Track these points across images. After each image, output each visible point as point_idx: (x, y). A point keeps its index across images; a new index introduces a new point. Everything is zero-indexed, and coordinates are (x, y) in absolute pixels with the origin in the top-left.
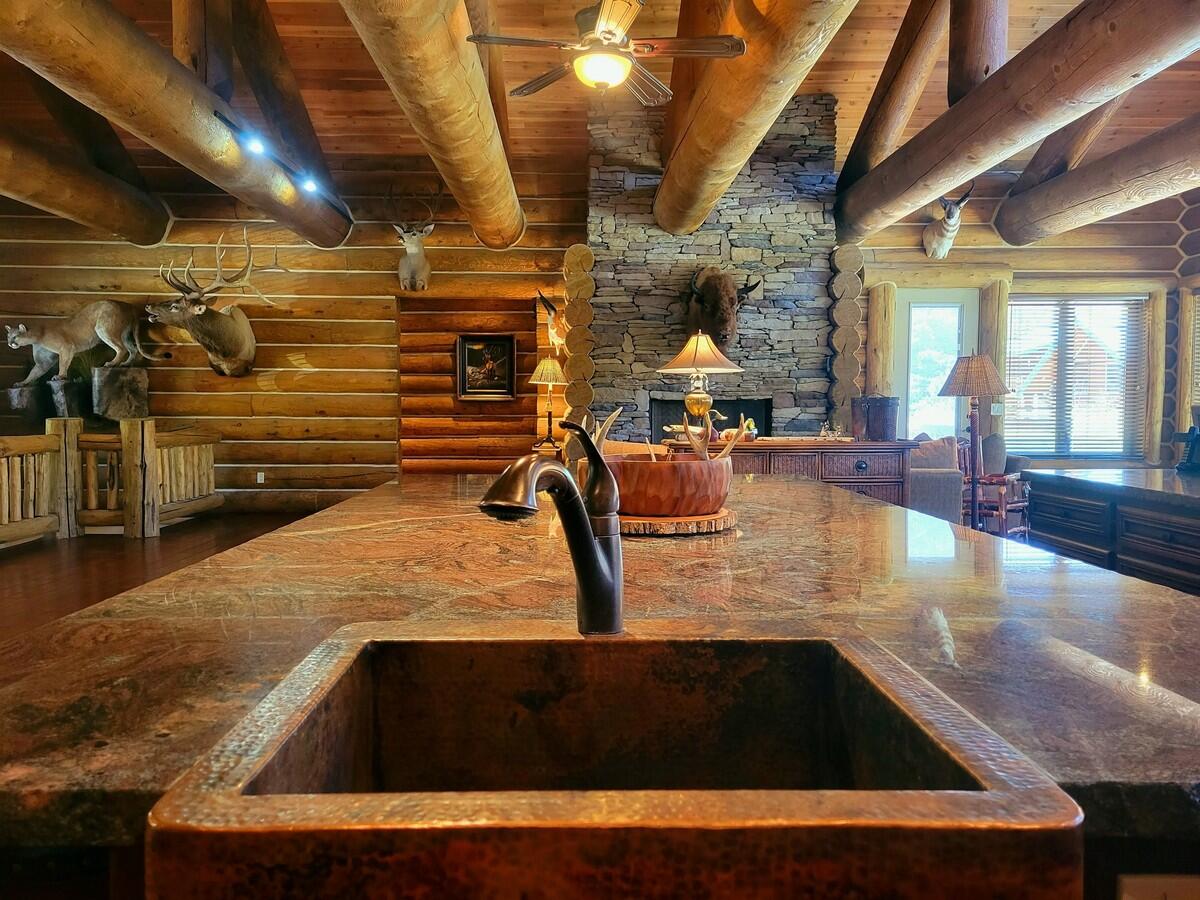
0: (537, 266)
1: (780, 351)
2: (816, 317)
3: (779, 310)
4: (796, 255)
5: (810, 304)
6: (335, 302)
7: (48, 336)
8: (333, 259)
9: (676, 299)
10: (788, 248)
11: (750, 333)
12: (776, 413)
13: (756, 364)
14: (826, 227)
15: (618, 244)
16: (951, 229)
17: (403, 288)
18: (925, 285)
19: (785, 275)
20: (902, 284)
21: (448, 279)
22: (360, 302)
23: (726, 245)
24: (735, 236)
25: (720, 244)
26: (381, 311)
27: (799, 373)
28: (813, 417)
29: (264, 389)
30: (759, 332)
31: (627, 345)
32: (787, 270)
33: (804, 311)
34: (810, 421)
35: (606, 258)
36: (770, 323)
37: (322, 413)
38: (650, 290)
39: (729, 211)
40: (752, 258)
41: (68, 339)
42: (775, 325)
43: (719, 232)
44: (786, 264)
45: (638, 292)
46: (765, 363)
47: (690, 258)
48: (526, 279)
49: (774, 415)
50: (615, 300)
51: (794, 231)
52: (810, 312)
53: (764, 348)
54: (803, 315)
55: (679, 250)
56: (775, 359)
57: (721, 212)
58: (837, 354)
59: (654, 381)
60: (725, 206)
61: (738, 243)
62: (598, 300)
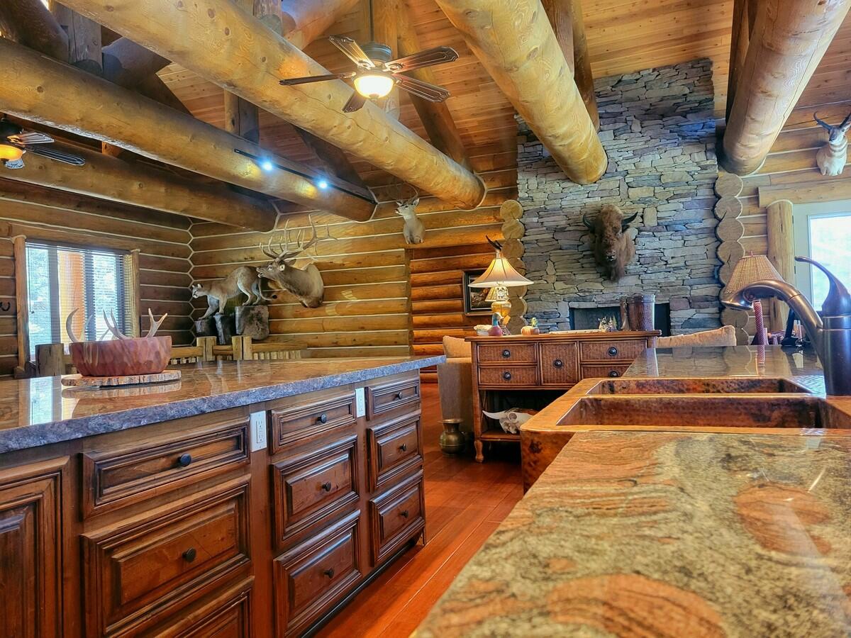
0: (496, 218)
1: (673, 266)
2: (704, 236)
3: (672, 232)
4: (683, 188)
5: (697, 225)
6: (368, 256)
7: (213, 290)
8: (365, 227)
9: (585, 233)
10: (676, 183)
11: (647, 253)
12: (673, 314)
13: (653, 276)
14: (708, 163)
15: (540, 197)
16: (837, 149)
17: (407, 243)
18: (820, 199)
19: (674, 204)
20: (797, 201)
21: (436, 234)
23: (624, 187)
24: (631, 180)
25: (619, 187)
26: (395, 259)
27: (692, 281)
28: (707, 316)
29: (329, 314)
30: (654, 251)
31: (550, 268)
32: (676, 201)
33: (693, 231)
34: (704, 319)
35: (532, 208)
36: (664, 244)
37: (363, 328)
38: (566, 228)
39: (624, 162)
40: (646, 195)
41: (223, 290)
42: (669, 245)
43: (617, 178)
44: (675, 196)
45: (558, 230)
46: (661, 275)
47: (596, 200)
48: (488, 229)
49: (672, 316)
50: (539, 237)
51: (681, 169)
52: (698, 232)
53: (660, 263)
54: (693, 234)
55: (587, 196)
56: (670, 272)
57: (618, 163)
58: (723, 264)
59: (572, 295)
60: (621, 158)
61: (634, 185)
62: (527, 238)
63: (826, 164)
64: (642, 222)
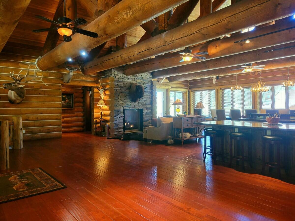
0: (94, 79)
2: (149, 93)
4: (146, 82)
8: (45, 74)
9: (128, 89)
12: (144, 111)
14: (151, 77)
15: (117, 77)
17: (64, 82)
18: (159, 88)
21: (75, 81)
22: (52, 85)
23: (135, 79)
26: (58, 88)
27: (147, 104)
28: (149, 112)
31: (119, 98)
32: (145, 84)
38: (123, 87)
40: (140, 82)
43: (134, 76)
45: (121, 87)
47: (130, 81)
48: (92, 82)
50: (117, 88)
51: (146, 77)
53: (142, 99)
55: (128, 79)
59: (124, 105)
63: (161, 81)
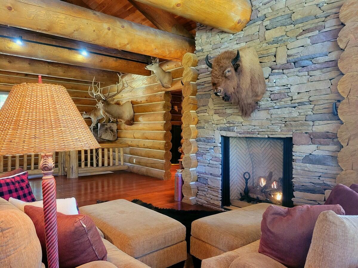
1: (297, 101)
2: (328, 69)
3: (299, 69)
5: (322, 59)
10: (303, 20)
11: (276, 89)
12: (295, 148)
13: (280, 111)
15: (207, 48)
19: (302, 40)
24: (268, 23)
26: (160, 98)
27: (314, 117)
28: (327, 153)
30: (282, 88)
31: (211, 105)
32: (303, 36)
33: (318, 66)
34: (324, 156)
35: (202, 57)
36: (291, 80)
37: (147, 139)
39: (264, 7)
40: (279, 35)
42: (295, 81)
43: (257, 23)
44: (304, 32)
46: (286, 111)
47: (241, 46)
49: (294, 149)
51: (311, 4)
52: (324, 66)
53: (286, 99)
54: (318, 69)
55: (235, 42)
56: (295, 107)
57: (259, 9)
58: (344, 98)
59: (222, 125)
60: (261, 4)
61: (269, 27)
62: (198, 81)
64: (275, 61)
